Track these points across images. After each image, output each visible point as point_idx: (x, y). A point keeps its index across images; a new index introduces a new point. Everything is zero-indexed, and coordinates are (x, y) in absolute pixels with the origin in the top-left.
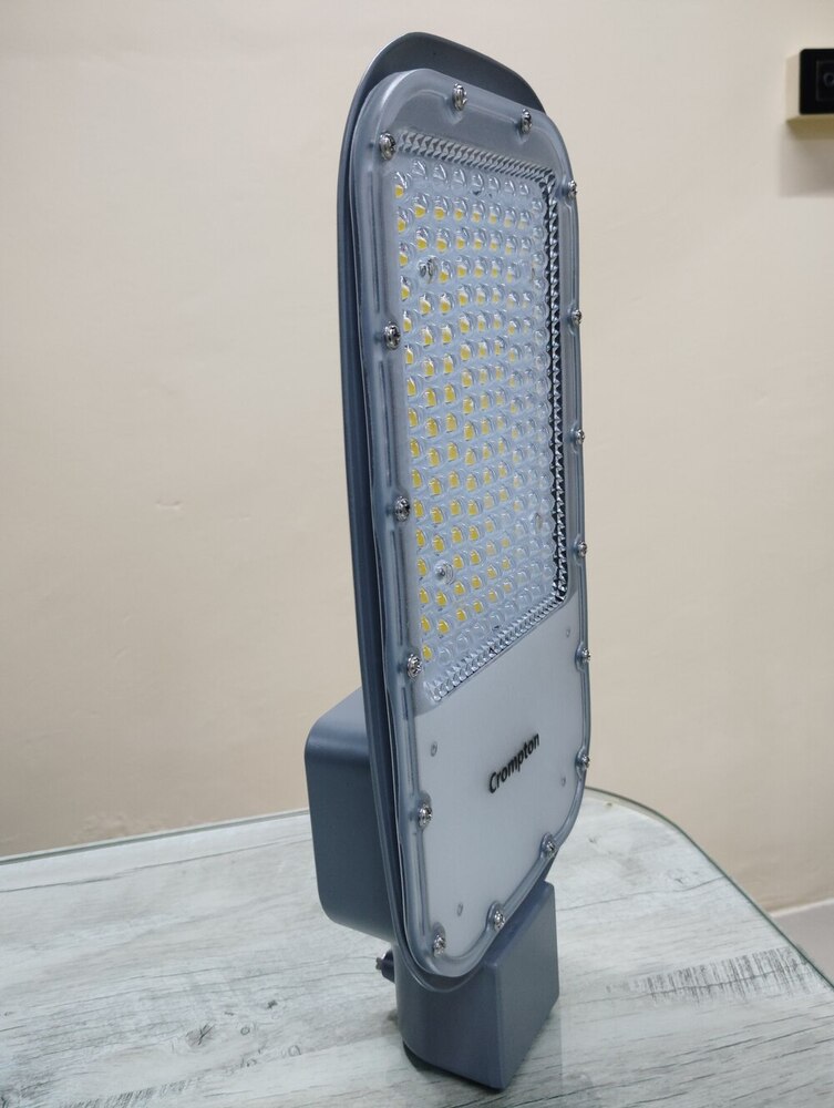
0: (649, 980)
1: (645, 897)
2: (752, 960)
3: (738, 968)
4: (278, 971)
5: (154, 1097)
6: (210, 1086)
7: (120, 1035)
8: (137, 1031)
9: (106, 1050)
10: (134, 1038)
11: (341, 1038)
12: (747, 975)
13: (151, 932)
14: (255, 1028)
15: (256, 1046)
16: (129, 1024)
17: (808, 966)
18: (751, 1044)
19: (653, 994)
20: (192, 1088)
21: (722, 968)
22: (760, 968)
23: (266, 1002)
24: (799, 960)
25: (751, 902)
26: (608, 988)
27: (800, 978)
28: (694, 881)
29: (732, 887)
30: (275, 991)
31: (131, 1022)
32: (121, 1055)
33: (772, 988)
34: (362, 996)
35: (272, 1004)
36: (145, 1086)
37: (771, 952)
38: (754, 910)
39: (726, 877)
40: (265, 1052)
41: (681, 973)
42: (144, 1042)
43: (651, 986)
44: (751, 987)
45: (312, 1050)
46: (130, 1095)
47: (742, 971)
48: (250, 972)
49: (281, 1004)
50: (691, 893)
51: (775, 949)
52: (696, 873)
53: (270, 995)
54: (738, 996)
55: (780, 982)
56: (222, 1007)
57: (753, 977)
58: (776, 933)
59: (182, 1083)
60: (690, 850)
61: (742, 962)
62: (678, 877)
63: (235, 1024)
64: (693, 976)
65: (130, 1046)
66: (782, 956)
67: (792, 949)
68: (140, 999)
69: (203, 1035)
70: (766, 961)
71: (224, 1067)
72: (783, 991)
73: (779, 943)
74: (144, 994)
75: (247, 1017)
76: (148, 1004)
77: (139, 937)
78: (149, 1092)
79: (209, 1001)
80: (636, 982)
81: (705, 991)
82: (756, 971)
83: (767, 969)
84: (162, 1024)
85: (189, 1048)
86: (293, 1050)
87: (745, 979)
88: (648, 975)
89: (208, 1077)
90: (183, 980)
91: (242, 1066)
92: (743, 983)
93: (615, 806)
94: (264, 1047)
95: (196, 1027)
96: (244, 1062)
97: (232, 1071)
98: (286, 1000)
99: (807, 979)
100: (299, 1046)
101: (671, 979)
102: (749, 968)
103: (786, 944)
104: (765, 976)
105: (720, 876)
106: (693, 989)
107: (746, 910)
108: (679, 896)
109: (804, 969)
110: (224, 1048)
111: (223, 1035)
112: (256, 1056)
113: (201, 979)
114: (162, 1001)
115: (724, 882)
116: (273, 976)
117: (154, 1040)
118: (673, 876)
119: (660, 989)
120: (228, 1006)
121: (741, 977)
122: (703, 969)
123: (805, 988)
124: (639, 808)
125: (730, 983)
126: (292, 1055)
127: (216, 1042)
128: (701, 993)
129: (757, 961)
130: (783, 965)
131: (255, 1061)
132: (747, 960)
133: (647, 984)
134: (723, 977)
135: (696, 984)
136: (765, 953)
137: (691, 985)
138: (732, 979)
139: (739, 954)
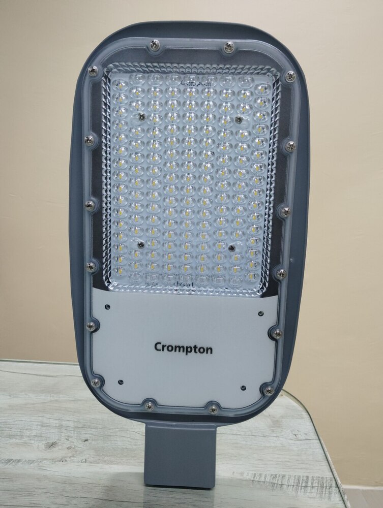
0: (255, 474)
1: (275, 438)
2: (310, 479)
3: (301, 479)
4: (96, 428)
5: (20, 463)
6: (44, 465)
8: (29, 437)
9: (13, 441)
10: (26, 439)
11: (105, 461)
12: (304, 485)
13: (56, 401)
14: (74, 448)
15: (70, 455)
16: (28, 433)
17: (337, 488)
19: (253, 481)
20: (36, 464)
21: (293, 478)
22: (312, 483)
23: (85, 439)
24: (334, 485)
25: (325, 453)
26: (233, 473)
27: (330, 493)
28: (303, 437)
29: (320, 444)
30: (90, 436)
31: (29, 433)
32: (17, 444)
33: (313, 494)
34: (124, 447)
35: (86, 440)
36: (19, 458)
37: (322, 478)
38: (324, 456)
39: (319, 439)
40: (72, 458)
41: (272, 475)
42: (28, 441)
43: (254, 477)
44: (303, 490)
45: (91, 463)
46: (11, 460)
47: (302, 482)
48: (85, 425)
49: (90, 441)
50: (298, 442)
51: (325, 477)
52: (306, 434)
53: (87, 436)
54: (294, 493)
55: (319, 492)
56: (66, 436)
57: (306, 486)
58: (330, 470)
59: (33, 461)
60: (309, 423)
61: (305, 478)
62: (296, 434)
63: (67, 444)
64: (277, 479)
65: (23, 442)
66: (327, 481)
67: (333, 479)
68: (37, 425)
69: (53, 445)
70: (317, 481)
71: (52, 460)
72: (318, 496)
73: (329, 475)
74: (39, 423)
75: (73, 442)
76: (39, 427)
77: (51, 401)
78: (19, 461)
79: (62, 432)
80: (248, 473)
81: (279, 486)
82: (309, 484)
83: (315, 485)
84: (39, 436)
85: (44, 448)
86: (84, 460)
87: (302, 486)
88: (255, 472)
89: (45, 461)
90: (57, 422)
91: (60, 461)
92: (300, 488)
93: (284, 396)
94: (73, 456)
95: (51, 441)
96: (62, 460)
97: (55, 462)
98: (92, 440)
99: (333, 495)
100: (87, 459)
101: (266, 477)
102: (307, 482)
103: (332, 477)
104: (313, 487)
105: (317, 438)
106: (273, 484)
107: (321, 456)
108: (293, 442)
109: (334, 489)
110: (57, 453)
111: (60, 447)
112: (68, 459)
113: (64, 423)
114: (44, 428)
115: (318, 441)
116: (93, 430)
117: (33, 442)
118: (294, 433)
120: (68, 436)
121: (300, 485)
122: (284, 476)
123: (329, 498)
124: (295, 400)
125: (294, 486)
126: (82, 462)
127: (55, 449)
128: (277, 487)
129: (313, 480)
130: (325, 485)
131: (66, 460)
132: (307, 477)
133: (253, 476)
134: (291, 482)
135: (276, 482)
136: (319, 477)
137: (274, 482)
138: (295, 485)
139: (305, 475)
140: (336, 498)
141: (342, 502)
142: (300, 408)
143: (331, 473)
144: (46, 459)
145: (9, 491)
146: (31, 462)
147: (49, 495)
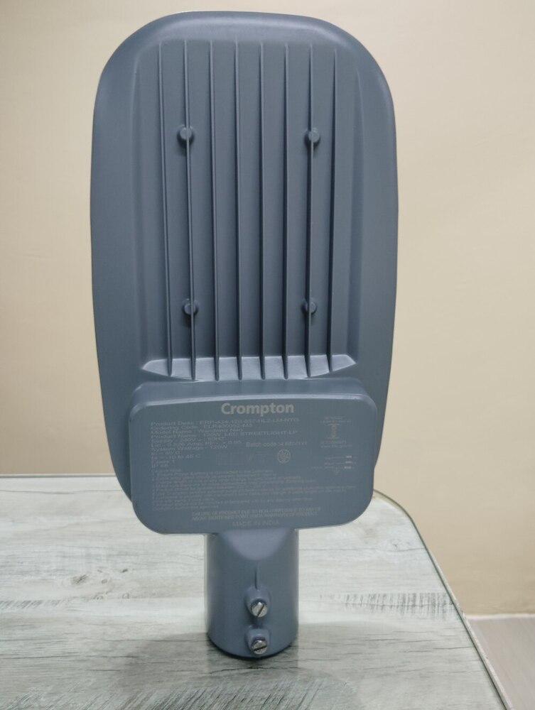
0: (348, 596)
1: (370, 551)
2: (418, 596)
3: (407, 599)
4: (136, 555)
5: (41, 605)
6: (73, 605)
7: (38, 572)
8: (48, 571)
9: (27, 578)
10: (44, 575)
11: (154, 594)
12: (411, 604)
13: (78, 524)
14: (110, 581)
15: (106, 590)
16: (45, 567)
17: (452, 606)
18: (393, 641)
19: (347, 604)
20: (63, 604)
21: (397, 597)
22: (421, 601)
23: (123, 569)
24: (448, 601)
25: (434, 564)
26: (321, 596)
27: (444, 612)
28: (405, 547)
29: (427, 554)
30: (130, 564)
31: (47, 566)
32: (34, 582)
33: (423, 614)
34: (176, 575)
35: (125, 571)
36: (38, 599)
37: (433, 594)
38: (434, 568)
39: (426, 548)
40: (110, 594)
41: (370, 595)
42: (48, 577)
43: (348, 599)
44: (410, 610)
45: (136, 597)
46: (29, 602)
47: (409, 601)
48: (121, 552)
49: (130, 571)
50: (400, 554)
51: (436, 592)
52: (408, 543)
53: (126, 566)
54: (399, 614)
55: (430, 611)
56: (97, 567)
57: (414, 606)
58: (441, 584)
59: (59, 601)
60: (411, 530)
61: (411, 596)
62: (396, 543)
63: (101, 577)
64: (377, 598)
65: (41, 578)
66: (438, 598)
67: (447, 595)
68: (57, 556)
69: (81, 579)
70: (427, 599)
71: (84, 597)
72: (429, 616)
73: (441, 590)
74: (59, 554)
75: (108, 574)
76: (60, 559)
77: (70, 525)
78: (40, 603)
79: (92, 563)
80: (339, 596)
81: (379, 608)
82: (418, 603)
83: (425, 602)
84: (62, 570)
85: (70, 584)
86: (126, 595)
87: (408, 606)
88: (348, 593)
89: (74, 600)
90: (83, 550)
91: (94, 598)
92: (406, 608)
94: (110, 591)
95: (79, 575)
96: (96, 597)
97: (88, 600)
98: (133, 569)
99: (448, 613)
100: (130, 594)
101: (362, 597)
102: (414, 600)
103: (445, 592)
104: (422, 606)
105: (423, 547)
106: (372, 606)
107: (429, 568)
108: (392, 554)
109: (449, 607)
110: (88, 588)
111: (92, 582)
112: (104, 595)
113: (93, 552)
114: (67, 559)
115: (424, 551)
116: (132, 557)
117: (54, 577)
118: (393, 543)
119: (352, 602)
120: (101, 567)
121: (406, 604)
122: (385, 595)
123: (444, 618)
124: (390, 501)
125: (398, 606)
126: (123, 598)
127: (86, 584)
128: (377, 608)
129: (421, 598)
130: (437, 602)
131: (102, 598)
132: (415, 595)
133: (346, 598)
134: (395, 602)
135: (376, 603)
136: (429, 594)
137: (373, 603)
138: (400, 604)
139: (412, 592)
140: (452, 617)
141: (459, 621)
142: (399, 512)
143: (443, 588)
144: (75, 597)
145: (31, 640)
146: (55, 603)
147: (85, 641)
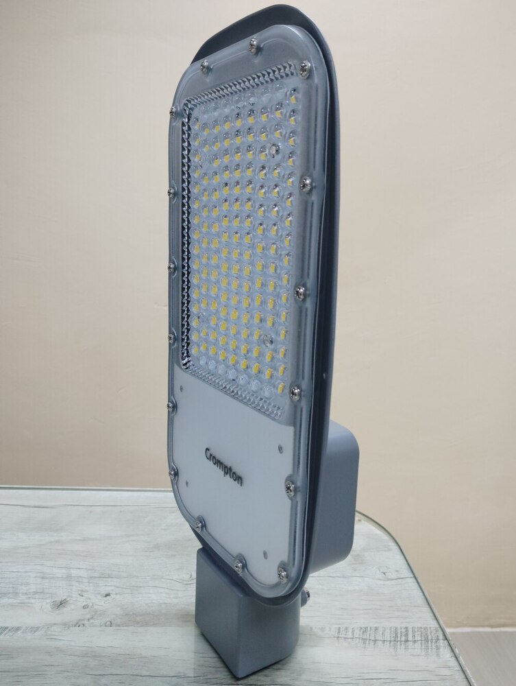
0: (339, 628)
1: (360, 580)
2: (410, 630)
3: (399, 633)
4: (119, 577)
5: (19, 632)
6: (54, 633)
7: (16, 594)
8: (26, 594)
9: (5, 601)
10: (23, 597)
11: (138, 623)
12: (403, 639)
13: (58, 541)
14: (92, 606)
15: (88, 616)
16: (23, 589)
17: (446, 641)
18: (388, 681)
19: (338, 637)
20: (42, 632)
21: (389, 631)
22: (414, 636)
23: (105, 593)
24: (441, 637)
25: (424, 595)
26: (311, 628)
27: (438, 648)
28: (394, 576)
29: (416, 584)
30: (113, 588)
31: (25, 588)
32: (12, 605)
33: (416, 650)
34: (161, 602)
35: (107, 595)
36: (15, 625)
37: (425, 628)
38: (424, 600)
39: (415, 577)
40: (92, 621)
41: (361, 628)
42: (27, 601)
43: (339, 632)
44: (403, 646)
45: (119, 626)
46: (6, 628)
47: (401, 636)
48: (103, 574)
49: (113, 596)
50: (388, 583)
51: (428, 626)
52: (397, 571)
53: (108, 590)
54: (392, 650)
55: (423, 647)
56: (79, 590)
57: (407, 641)
58: (434, 618)
59: (38, 628)
60: (399, 557)
61: (403, 630)
62: (385, 571)
63: (82, 602)
64: (368, 633)
65: (19, 601)
66: (431, 632)
67: (439, 629)
68: (36, 577)
69: (62, 604)
70: (419, 633)
71: (65, 624)
72: (423, 653)
73: (433, 624)
74: (38, 575)
75: (90, 599)
76: (39, 580)
77: (51, 542)
78: (18, 629)
79: (72, 586)
80: (330, 628)
81: (372, 643)
82: (410, 638)
83: (418, 638)
84: (41, 593)
85: (50, 609)
86: (109, 623)
87: (401, 641)
88: (339, 626)
89: (54, 628)
90: (64, 571)
91: (75, 626)
92: (399, 643)
93: (363, 521)
94: (92, 618)
95: (59, 599)
96: (77, 624)
97: (69, 628)
98: (116, 594)
99: (441, 650)
100: (113, 622)
101: (353, 631)
102: (407, 635)
103: (437, 626)
104: (415, 641)
105: (412, 576)
106: (365, 640)
107: (420, 600)
108: (382, 582)
109: (442, 643)
110: (68, 614)
111: (73, 607)
112: (86, 622)
113: (74, 573)
114: (47, 581)
115: (413, 580)
116: (115, 580)
117: (33, 601)
118: (382, 570)
119: (343, 636)
120: (82, 591)
121: (399, 639)
122: (376, 629)
123: (438, 655)
124: (377, 525)
125: (390, 641)
126: (106, 626)
127: (66, 609)
128: (369, 643)
129: (414, 632)
130: (430, 638)
131: (84, 625)
132: (407, 629)
133: (337, 631)
134: (387, 637)
135: (368, 637)
136: (421, 628)
137: (365, 637)
138: (392, 639)
139: (404, 625)
140: (446, 653)
141: (454, 658)
142: (386, 537)
143: (435, 622)
144: (55, 624)
145: (8, 672)
146: (34, 629)
147: (66, 674)
